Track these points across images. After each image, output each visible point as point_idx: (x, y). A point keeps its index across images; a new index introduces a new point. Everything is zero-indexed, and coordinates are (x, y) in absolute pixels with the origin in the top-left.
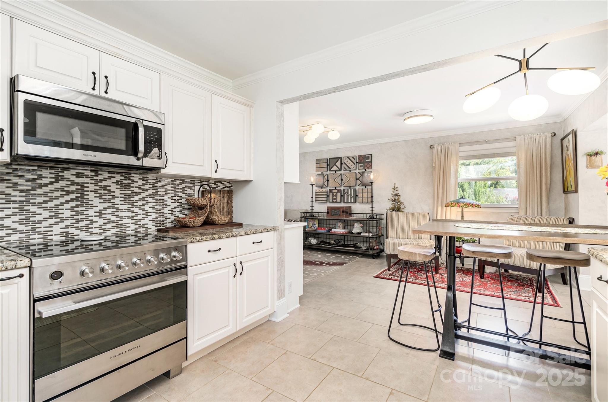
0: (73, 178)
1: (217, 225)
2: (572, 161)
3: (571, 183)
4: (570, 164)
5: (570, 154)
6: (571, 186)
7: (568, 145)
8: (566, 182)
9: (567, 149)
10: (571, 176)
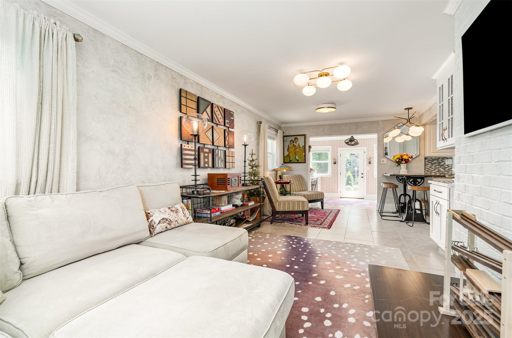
2: (301, 149)
3: (297, 159)
4: (298, 150)
5: (297, 145)
6: (297, 160)
7: (294, 140)
8: (288, 158)
9: (292, 142)
10: (297, 155)
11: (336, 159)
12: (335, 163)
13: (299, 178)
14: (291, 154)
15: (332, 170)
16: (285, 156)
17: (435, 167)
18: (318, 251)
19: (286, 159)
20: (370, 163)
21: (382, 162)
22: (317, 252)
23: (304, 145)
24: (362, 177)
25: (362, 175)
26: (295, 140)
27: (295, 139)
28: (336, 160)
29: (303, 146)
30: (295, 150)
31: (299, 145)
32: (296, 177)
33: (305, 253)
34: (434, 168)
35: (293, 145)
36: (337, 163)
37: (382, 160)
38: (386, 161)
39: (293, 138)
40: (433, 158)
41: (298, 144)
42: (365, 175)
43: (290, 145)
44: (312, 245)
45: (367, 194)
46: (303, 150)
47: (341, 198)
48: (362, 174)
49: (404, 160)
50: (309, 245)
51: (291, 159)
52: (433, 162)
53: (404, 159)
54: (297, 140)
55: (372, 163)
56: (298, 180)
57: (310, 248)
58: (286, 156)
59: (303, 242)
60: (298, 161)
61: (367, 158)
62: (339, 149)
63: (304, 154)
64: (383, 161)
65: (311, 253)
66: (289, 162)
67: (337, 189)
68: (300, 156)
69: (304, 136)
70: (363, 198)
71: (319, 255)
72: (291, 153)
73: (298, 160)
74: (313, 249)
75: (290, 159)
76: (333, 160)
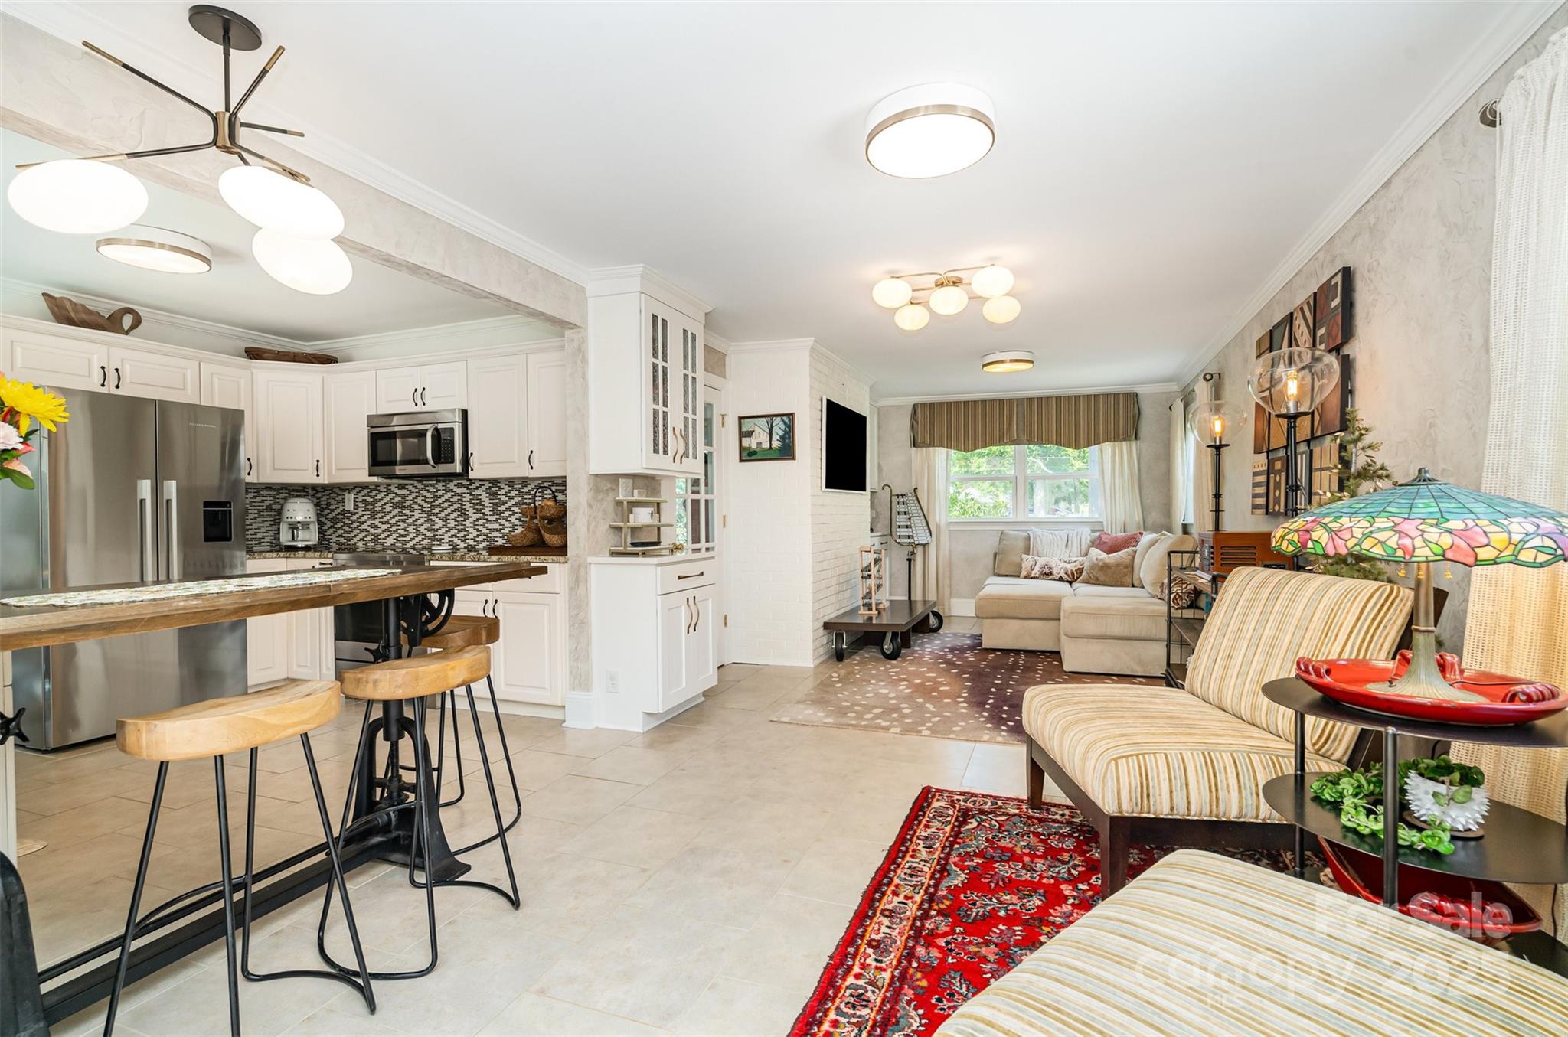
0: (455, 489)
1: (549, 547)
18: (964, 708)
22: (966, 705)
33: (991, 701)
44: (982, 719)
50: (989, 720)
57: (985, 714)
59: (1008, 726)
65: (980, 703)
71: (962, 700)
74: (977, 712)
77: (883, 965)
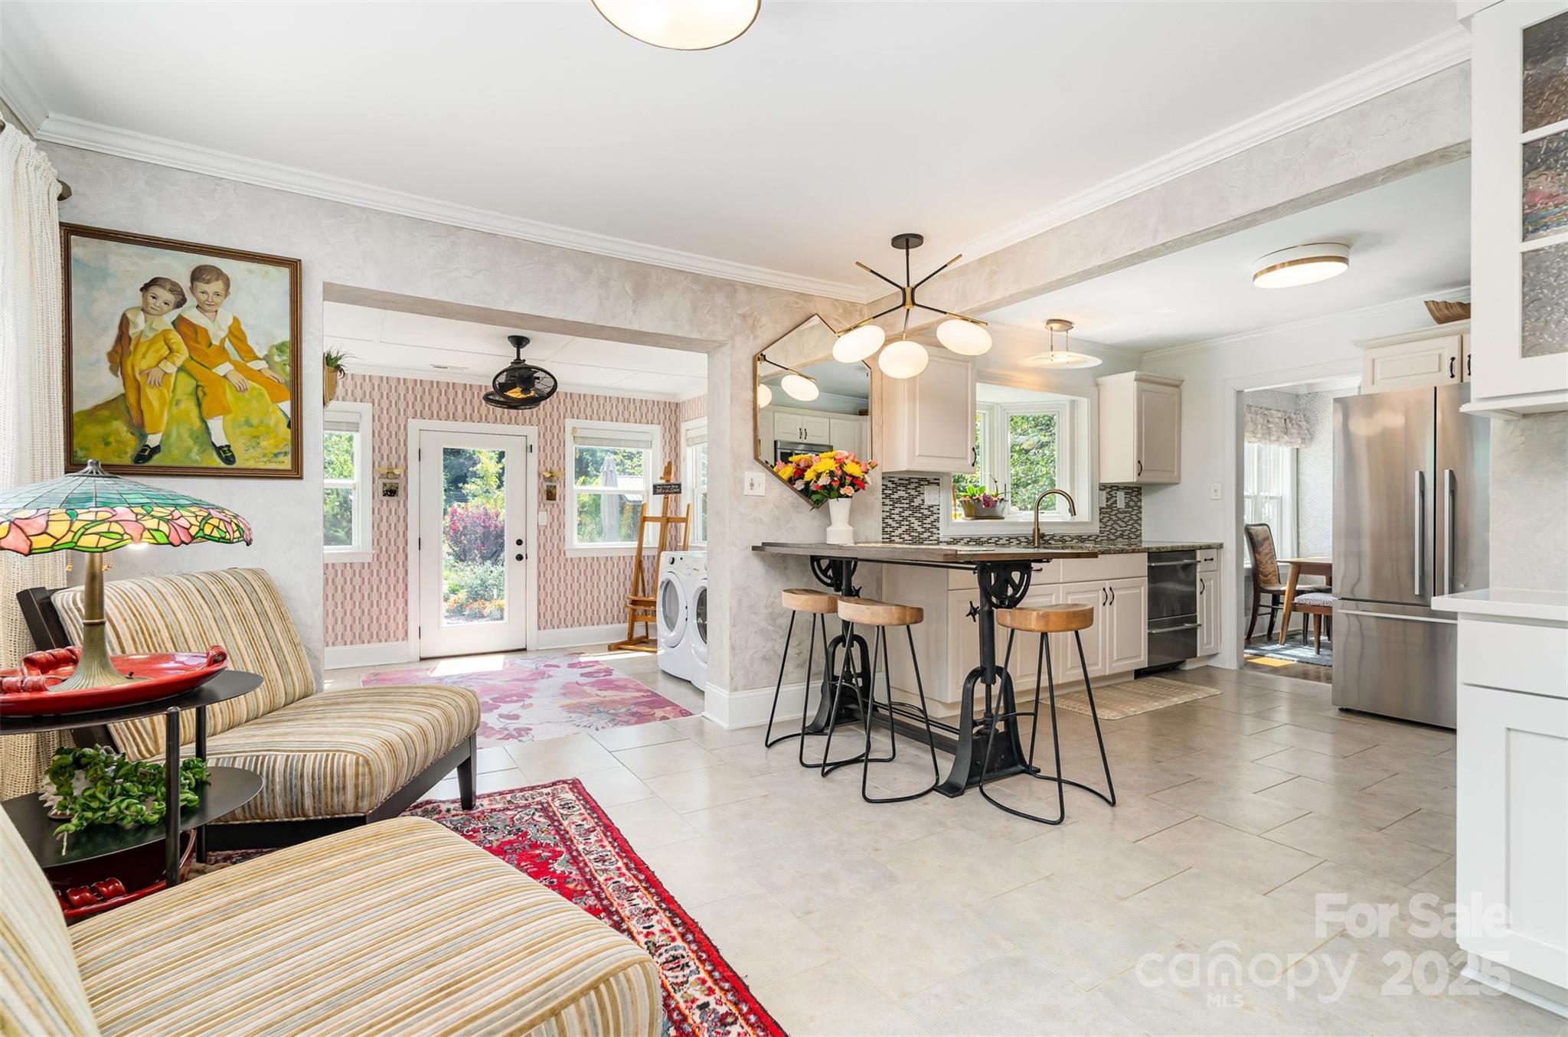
2: (263, 365)
3: (220, 440)
4: (224, 368)
5: (217, 329)
6: (219, 450)
7: (185, 283)
8: (120, 427)
9: (164, 294)
10: (225, 411)
11: (397, 472)
12: (391, 492)
13: (255, 602)
14: (152, 395)
15: (376, 526)
16: (77, 407)
17: (899, 514)
19: (90, 432)
20: (551, 495)
21: (747, 490)
23: (285, 335)
24: (519, 558)
25: (520, 550)
26: (201, 286)
27: (197, 275)
28: (397, 477)
29: (280, 348)
30: (194, 367)
31: (236, 334)
32: (228, 591)
34: (897, 518)
35: (179, 323)
36: (401, 491)
37: (748, 476)
38: (763, 486)
39: (178, 267)
40: (896, 480)
41: (225, 320)
42: (531, 549)
43: (139, 322)
45: (539, 628)
46: (284, 375)
47: (422, 659)
48: (519, 542)
49: (848, 480)
51: (153, 440)
52: (896, 496)
53: (851, 476)
54: (217, 286)
55: (557, 497)
56: (242, 618)
58: (92, 413)
60: (230, 459)
61: (539, 475)
62: (414, 425)
63: (286, 406)
64: (752, 485)
66: (127, 460)
67: (400, 618)
68: (248, 423)
69: (285, 272)
70: (525, 650)
72: (157, 385)
73: (226, 454)
75: (143, 436)
76: (382, 476)
77: (610, 882)
